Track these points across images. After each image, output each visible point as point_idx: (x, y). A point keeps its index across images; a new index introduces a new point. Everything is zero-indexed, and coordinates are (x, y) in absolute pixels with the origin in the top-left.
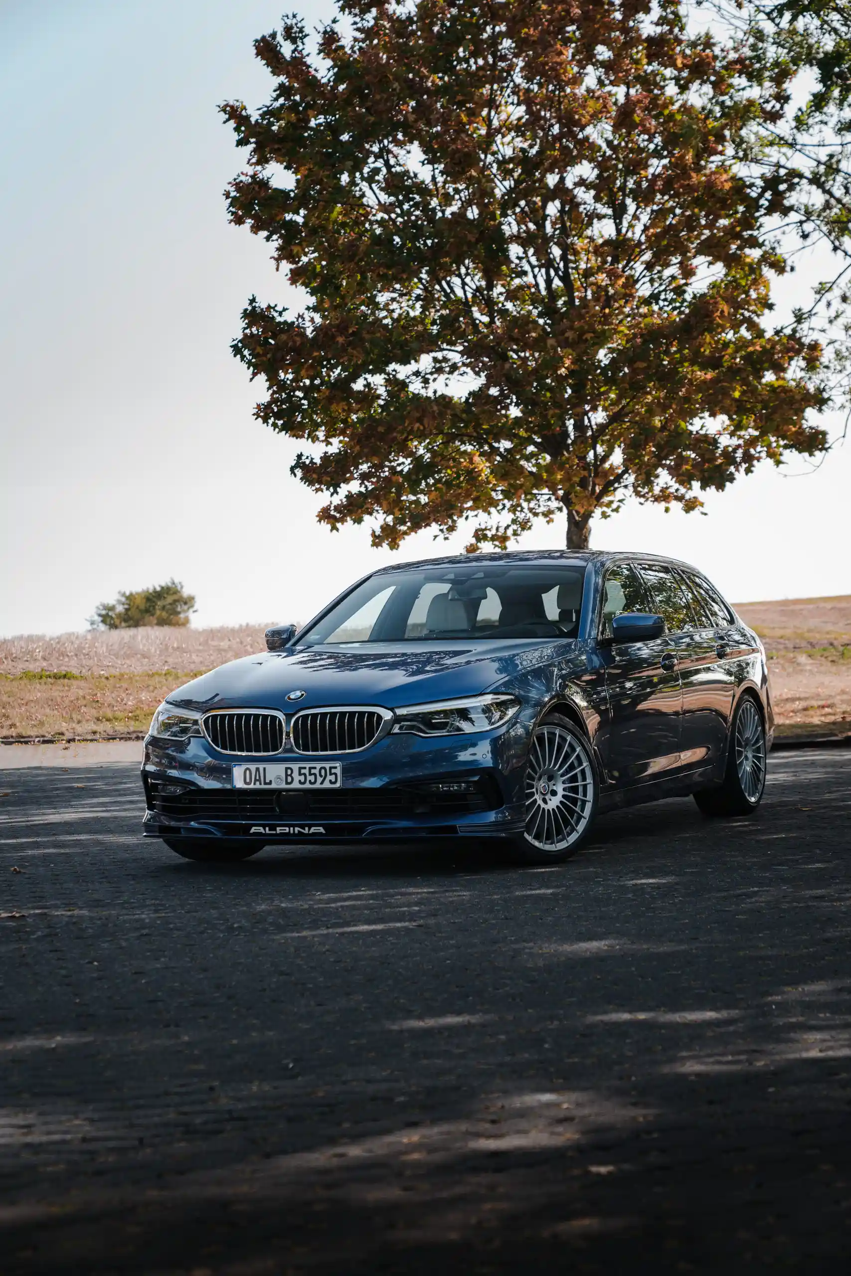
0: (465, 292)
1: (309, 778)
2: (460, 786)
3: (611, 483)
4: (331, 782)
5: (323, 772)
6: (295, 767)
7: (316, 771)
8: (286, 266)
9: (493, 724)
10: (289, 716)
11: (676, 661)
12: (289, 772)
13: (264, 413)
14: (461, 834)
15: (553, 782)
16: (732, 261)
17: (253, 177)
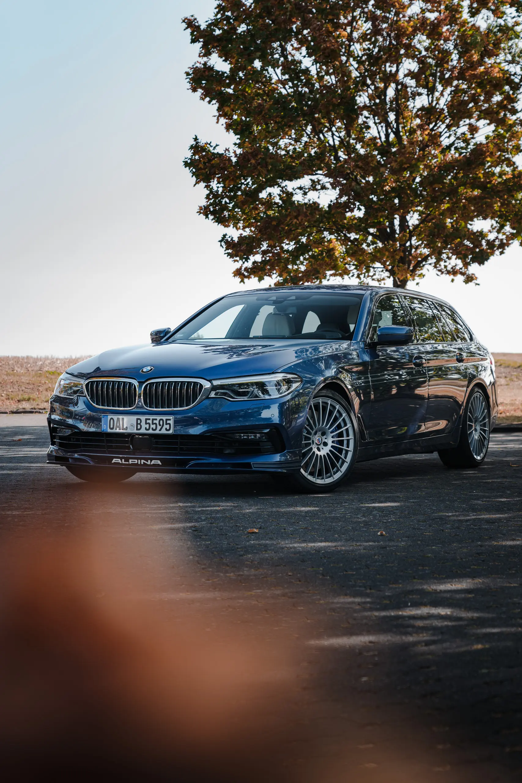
0: (334, 139)
1: (152, 426)
2: (255, 436)
3: (421, 262)
4: (166, 429)
5: (161, 422)
6: (143, 418)
7: (157, 422)
8: (223, 120)
9: (281, 393)
10: (141, 383)
11: (424, 361)
12: (139, 422)
13: (205, 211)
14: (254, 469)
15: (325, 437)
16: (500, 122)
17: (205, 64)
